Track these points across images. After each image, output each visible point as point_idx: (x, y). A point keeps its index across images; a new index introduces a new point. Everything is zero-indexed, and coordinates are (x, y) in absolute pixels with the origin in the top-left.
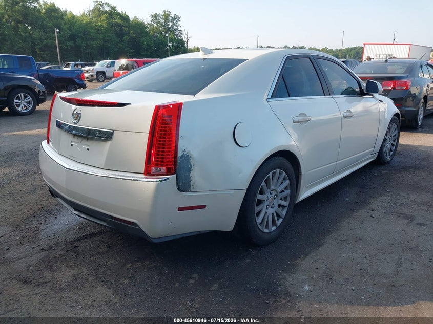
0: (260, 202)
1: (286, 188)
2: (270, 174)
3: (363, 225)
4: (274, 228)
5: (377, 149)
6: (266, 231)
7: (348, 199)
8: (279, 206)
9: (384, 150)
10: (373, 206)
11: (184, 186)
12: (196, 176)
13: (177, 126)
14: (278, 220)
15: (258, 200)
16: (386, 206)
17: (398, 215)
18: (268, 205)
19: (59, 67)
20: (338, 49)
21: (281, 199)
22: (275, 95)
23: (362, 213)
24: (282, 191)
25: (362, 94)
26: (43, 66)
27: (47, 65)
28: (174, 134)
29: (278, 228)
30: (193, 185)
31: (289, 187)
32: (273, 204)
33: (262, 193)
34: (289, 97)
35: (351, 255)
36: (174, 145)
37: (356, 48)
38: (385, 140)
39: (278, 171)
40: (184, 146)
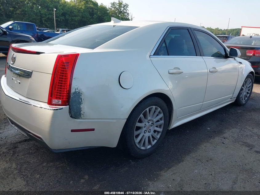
0: (138, 128)
1: (161, 119)
2: (147, 109)
3: (215, 149)
4: (149, 147)
5: (236, 95)
6: (143, 148)
7: (209, 129)
8: (155, 131)
9: (241, 96)
10: (225, 135)
11: (75, 114)
12: (85, 108)
13: (72, 70)
14: (153, 141)
15: (136, 126)
16: (235, 136)
17: (242, 143)
18: (146, 130)
19: (54, 31)
20: (225, 29)
21: (157, 127)
22: (157, 53)
23: (217, 139)
24: (158, 121)
25: (226, 57)
26: (45, 30)
27: (47, 30)
28: (69, 76)
29: (153, 147)
30: (83, 114)
31: (163, 119)
32: (150, 130)
33: (140, 121)
34: (168, 55)
35: (201, 171)
36: (68, 84)
37: (237, 29)
38: (242, 89)
39: (154, 107)
40: (76, 86)
